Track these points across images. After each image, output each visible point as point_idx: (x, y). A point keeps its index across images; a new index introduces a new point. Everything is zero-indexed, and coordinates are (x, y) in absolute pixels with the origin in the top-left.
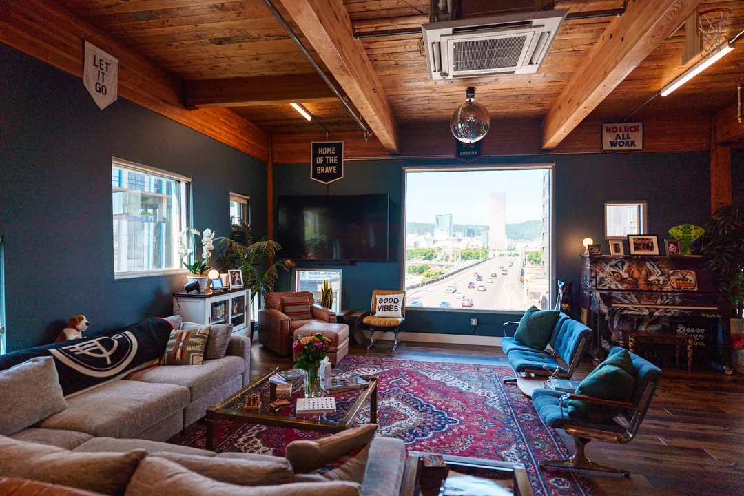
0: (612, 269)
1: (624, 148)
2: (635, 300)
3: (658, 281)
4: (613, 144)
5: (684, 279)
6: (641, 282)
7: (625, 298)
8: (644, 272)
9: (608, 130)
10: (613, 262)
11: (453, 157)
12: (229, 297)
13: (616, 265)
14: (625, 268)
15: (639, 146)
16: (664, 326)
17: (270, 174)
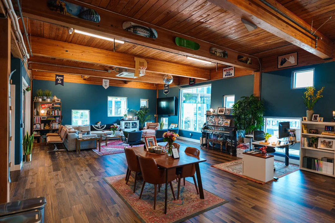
0: (211, 119)
1: (229, 76)
2: (214, 129)
3: (221, 123)
4: (226, 75)
5: (227, 123)
6: (217, 123)
7: (211, 128)
8: (218, 120)
9: (225, 71)
10: (211, 117)
11: (188, 84)
12: (131, 122)
13: (212, 117)
14: (214, 118)
15: (233, 75)
16: (224, 139)
17: (157, 92)
